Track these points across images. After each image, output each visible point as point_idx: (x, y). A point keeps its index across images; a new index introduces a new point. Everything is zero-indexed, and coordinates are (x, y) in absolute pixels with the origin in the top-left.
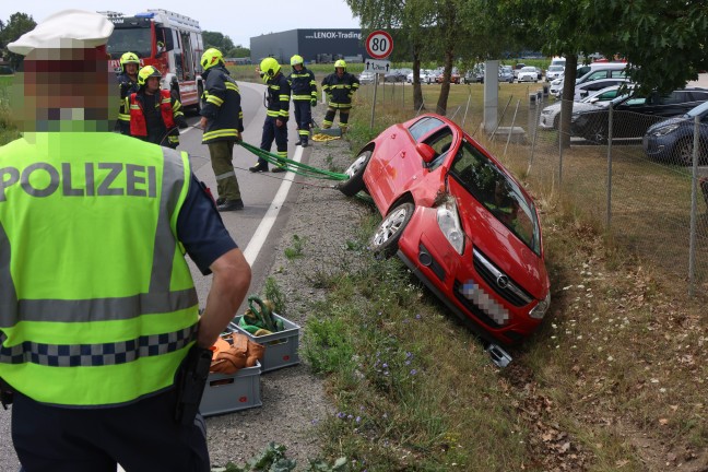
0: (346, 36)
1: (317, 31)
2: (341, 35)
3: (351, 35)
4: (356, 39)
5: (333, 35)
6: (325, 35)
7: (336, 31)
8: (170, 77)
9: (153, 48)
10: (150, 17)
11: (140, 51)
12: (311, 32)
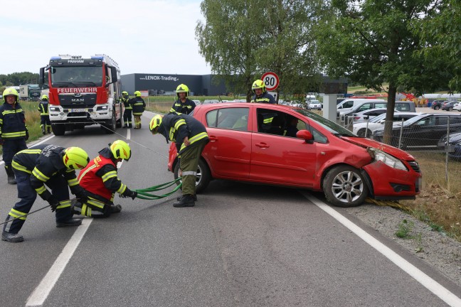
0: (166, 79)
1: (147, 75)
2: (163, 78)
3: (169, 78)
4: (173, 81)
5: (158, 78)
6: (152, 78)
7: (160, 75)
8: (111, 100)
9: (104, 80)
10: (102, 59)
11: (95, 82)
12: (143, 75)
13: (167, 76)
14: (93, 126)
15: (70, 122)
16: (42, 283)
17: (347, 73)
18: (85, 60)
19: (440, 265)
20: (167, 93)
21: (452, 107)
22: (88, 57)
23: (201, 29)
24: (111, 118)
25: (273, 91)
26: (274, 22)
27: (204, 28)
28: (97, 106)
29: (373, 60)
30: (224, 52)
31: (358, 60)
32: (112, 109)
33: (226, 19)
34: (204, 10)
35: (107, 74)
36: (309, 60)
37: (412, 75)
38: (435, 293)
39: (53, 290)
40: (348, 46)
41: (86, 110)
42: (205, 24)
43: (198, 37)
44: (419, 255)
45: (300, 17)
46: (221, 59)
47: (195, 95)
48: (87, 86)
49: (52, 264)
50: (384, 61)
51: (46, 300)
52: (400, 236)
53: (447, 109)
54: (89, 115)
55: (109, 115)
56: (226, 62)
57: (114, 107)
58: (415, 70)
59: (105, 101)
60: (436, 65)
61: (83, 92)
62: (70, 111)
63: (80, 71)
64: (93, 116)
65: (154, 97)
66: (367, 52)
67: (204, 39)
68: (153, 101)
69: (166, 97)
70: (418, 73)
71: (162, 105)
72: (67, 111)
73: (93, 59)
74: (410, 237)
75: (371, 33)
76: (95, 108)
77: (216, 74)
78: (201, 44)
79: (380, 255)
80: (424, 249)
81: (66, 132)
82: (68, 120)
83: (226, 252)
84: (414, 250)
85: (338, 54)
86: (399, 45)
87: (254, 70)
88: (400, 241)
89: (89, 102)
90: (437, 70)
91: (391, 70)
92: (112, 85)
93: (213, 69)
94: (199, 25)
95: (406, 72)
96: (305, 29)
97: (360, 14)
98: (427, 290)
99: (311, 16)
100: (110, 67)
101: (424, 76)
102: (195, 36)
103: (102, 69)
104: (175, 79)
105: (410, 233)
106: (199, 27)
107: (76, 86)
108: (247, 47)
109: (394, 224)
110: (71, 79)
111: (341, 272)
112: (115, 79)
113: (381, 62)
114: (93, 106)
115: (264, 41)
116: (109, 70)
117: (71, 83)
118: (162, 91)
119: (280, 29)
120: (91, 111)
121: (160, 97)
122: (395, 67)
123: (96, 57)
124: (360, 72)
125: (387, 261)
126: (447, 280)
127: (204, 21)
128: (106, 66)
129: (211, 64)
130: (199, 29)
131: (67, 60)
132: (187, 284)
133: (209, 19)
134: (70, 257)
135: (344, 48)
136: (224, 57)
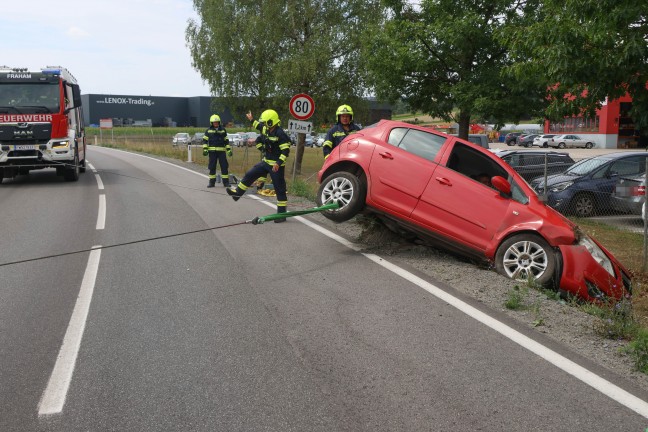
0: (136, 102)
1: (108, 96)
2: (131, 101)
3: (141, 102)
4: (145, 105)
5: (124, 101)
6: (115, 101)
8: (72, 133)
9: (62, 104)
10: (58, 73)
11: (48, 106)
12: (102, 97)
13: (138, 98)
14: (45, 170)
15: (11, 165)
16: (50, 384)
17: (404, 96)
18: (33, 75)
19: (568, 339)
20: (137, 123)
21: (532, 142)
22: (38, 70)
23: (194, 31)
24: (72, 158)
25: (307, 121)
26: (298, 24)
27: (198, 31)
28: (52, 141)
29: (441, 79)
30: (230, 65)
31: (419, 78)
32: (74, 146)
33: (230, 18)
34: (198, 5)
35: (66, 95)
36: (347, 77)
37: (492, 98)
38: (571, 373)
39: (70, 392)
40: (406, 59)
41: (36, 147)
42: (200, 26)
43: (191, 44)
44: (540, 329)
45: (334, 18)
46: (224, 75)
47: (178, 126)
48: (38, 112)
49: (56, 359)
50: (454, 80)
51: (65, 405)
52: (510, 307)
53: (526, 144)
54: (40, 154)
55: (70, 155)
56: (232, 79)
57: (76, 143)
58: (497, 92)
59: (64, 135)
60: (522, 86)
61: (31, 120)
62: (12, 148)
63: (23, 90)
64: (46, 156)
65: (119, 129)
66: (431, 67)
67: (199, 45)
68: (120, 133)
69: (137, 129)
70: (500, 97)
71: (134, 140)
72: (8, 149)
73: (44, 73)
74: (523, 308)
75: (435, 41)
76: (49, 145)
77: (218, 96)
78: (195, 54)
79: (491, 331)
80: (544, 322)
81: (4, 179)
82: (9, 161)
83: (292, 334)
84: (532, 323)
85: (392, 69)
86: (473, 59)
87: (272, 91)
88: (511, 313)
89: (41, 136)
90: (523, 92)
91: (464, 91)
92: (73, 112)
93: (213, 89)
94: (190, 25)
95: (484, 94)
96: (341, 35)
97: (421, 16)
98: (560, 370)
99: (348, 17)
100: (69, 85)
101: (508, 101)
102: (186, 42)
103: (58, 88)
104: (149, 103)
105: (522, 303)
106: (191, 28)
107: (20, 112)
108: (262, 59)
109: (499, 293)
110: (13, 102)
111: (449, 354)
112: (78, 102)
113: (449, 81)
114: (46, 141)
115: (283, 50)
116: (69, 90)
117: (13, 108)
118: (131, 120)
119: (306, 34)
120: (44, 148)
121: (127, 128)
122: (469, 88)
123: (49, 70)
124: (422, 94)
125: (502, 338)
126: (581, 357)
127: (198, 21)
128: (65, 83)
129: (210, 82)
130: (191, 31)
131: (6, 74)
132: (253, 376)
133: (205, 18)
134: (77, 350)
135: (401, 62)
136: (229, 72)
